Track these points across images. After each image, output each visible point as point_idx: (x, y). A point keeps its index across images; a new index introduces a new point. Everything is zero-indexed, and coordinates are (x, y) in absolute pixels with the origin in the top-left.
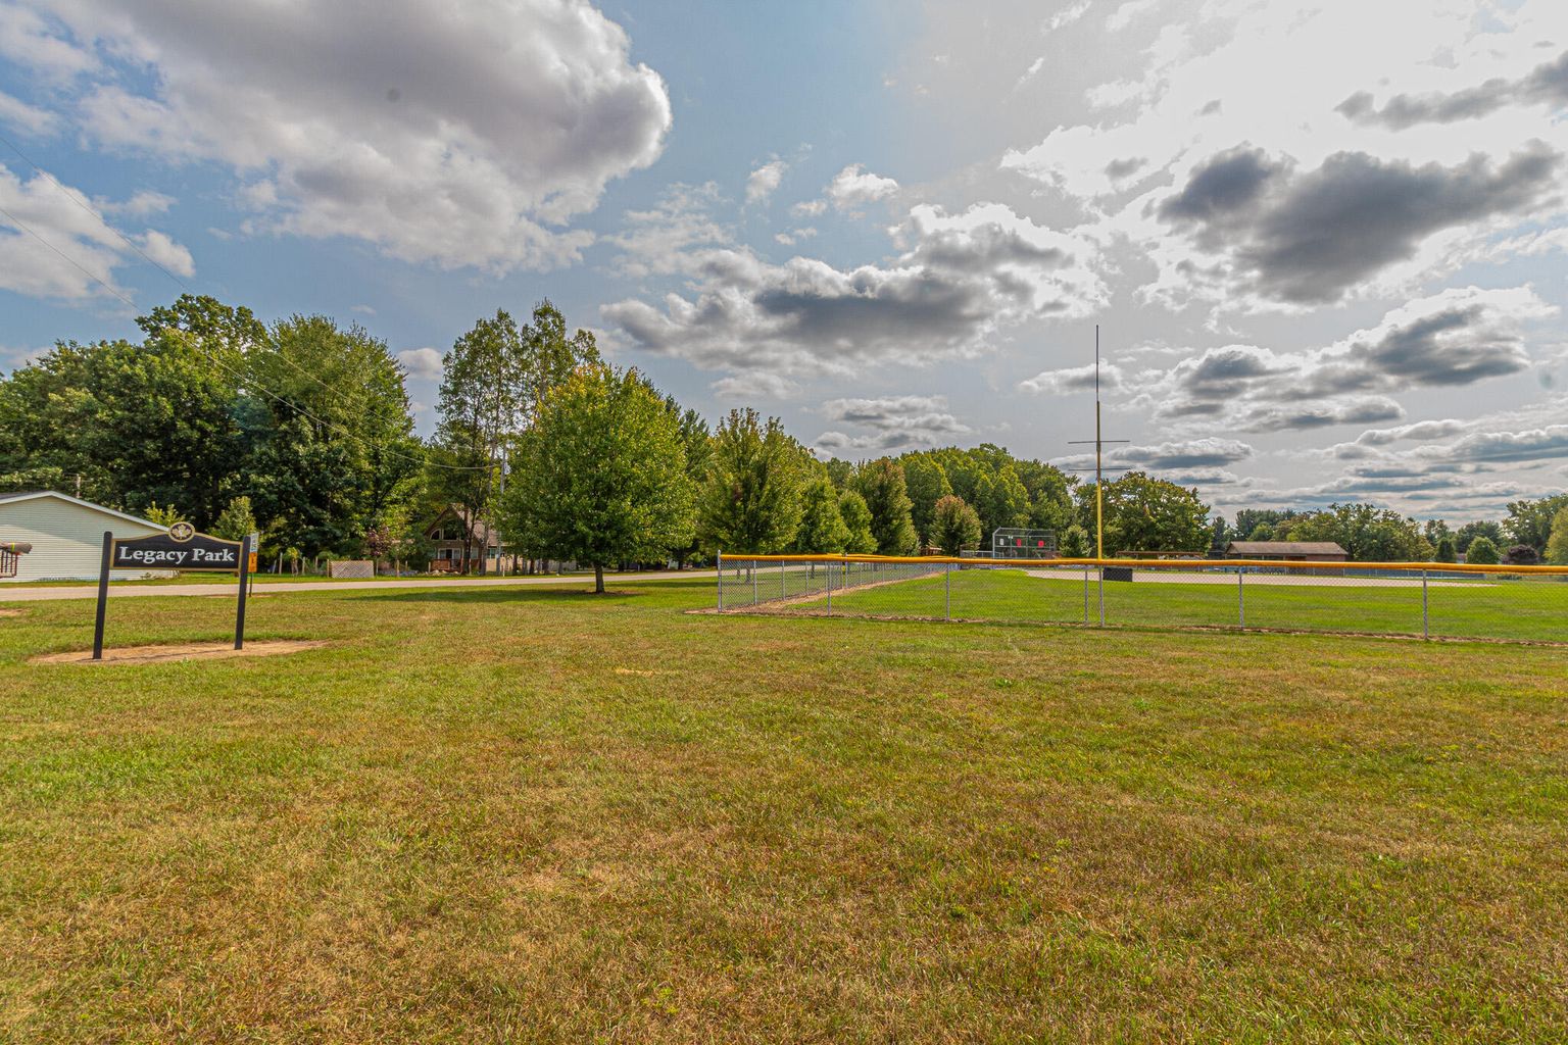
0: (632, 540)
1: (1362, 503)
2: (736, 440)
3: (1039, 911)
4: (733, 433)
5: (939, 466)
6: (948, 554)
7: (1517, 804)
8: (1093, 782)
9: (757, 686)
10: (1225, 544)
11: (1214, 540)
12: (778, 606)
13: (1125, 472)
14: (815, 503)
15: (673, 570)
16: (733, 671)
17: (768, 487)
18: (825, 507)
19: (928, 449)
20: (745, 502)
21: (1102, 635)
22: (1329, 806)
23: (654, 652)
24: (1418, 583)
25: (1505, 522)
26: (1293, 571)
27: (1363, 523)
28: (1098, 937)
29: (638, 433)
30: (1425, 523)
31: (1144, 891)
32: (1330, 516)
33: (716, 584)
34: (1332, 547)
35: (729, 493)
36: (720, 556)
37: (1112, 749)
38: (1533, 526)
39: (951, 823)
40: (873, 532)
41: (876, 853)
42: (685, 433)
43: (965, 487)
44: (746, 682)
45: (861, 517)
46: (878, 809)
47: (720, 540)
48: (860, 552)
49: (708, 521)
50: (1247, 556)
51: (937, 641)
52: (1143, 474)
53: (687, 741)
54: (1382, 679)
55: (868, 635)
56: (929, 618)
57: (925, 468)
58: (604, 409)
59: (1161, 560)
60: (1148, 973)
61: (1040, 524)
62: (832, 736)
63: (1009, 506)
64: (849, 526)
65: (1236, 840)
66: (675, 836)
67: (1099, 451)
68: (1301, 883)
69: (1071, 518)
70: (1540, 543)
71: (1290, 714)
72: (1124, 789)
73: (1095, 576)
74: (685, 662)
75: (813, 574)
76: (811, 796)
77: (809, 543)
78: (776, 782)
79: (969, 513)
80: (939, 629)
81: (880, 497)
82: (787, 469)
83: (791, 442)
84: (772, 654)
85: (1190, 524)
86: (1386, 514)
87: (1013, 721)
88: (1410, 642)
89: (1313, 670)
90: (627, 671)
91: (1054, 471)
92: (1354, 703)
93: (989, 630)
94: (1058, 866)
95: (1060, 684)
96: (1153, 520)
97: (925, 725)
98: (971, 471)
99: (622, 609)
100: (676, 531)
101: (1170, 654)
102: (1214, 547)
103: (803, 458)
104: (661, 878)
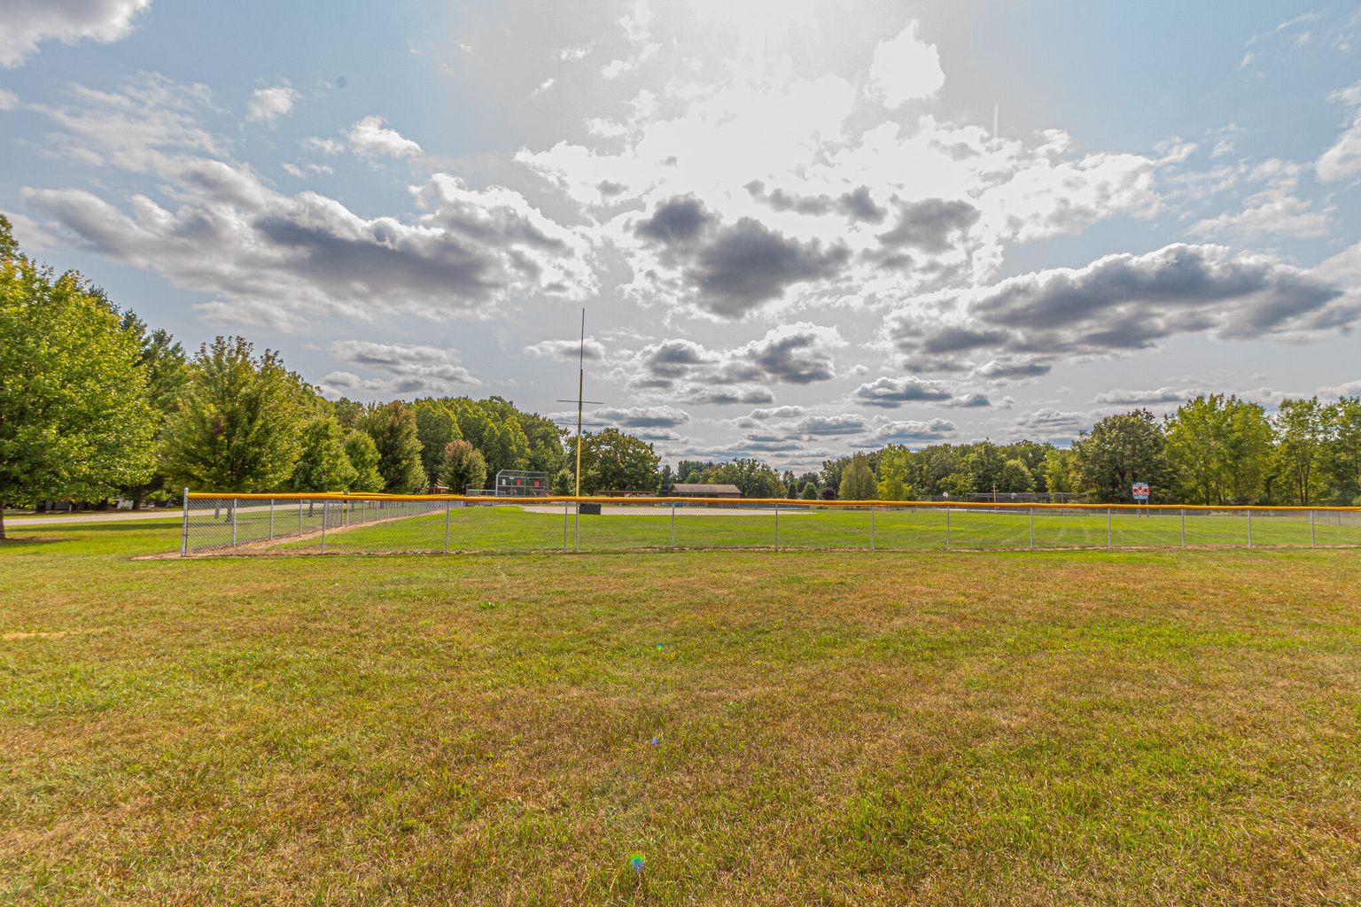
0: (56, 474)
1: (750, 458)
2: (221, 369)
3: (484, 806)
4: (219, 363)
5: (450, 412)
6: (455, 493)
7: (806, 653)
8: (550, 681)
9: (219, 634)
10: (670, 486)
11: (663, 482)
12: (263, 546)
13: (603, 428)
14: (317, 442)
15: (124, 510)
16: (187, 621)
17: (260, 422)
18: (329, 445)
19: (441, 396)
20: (229, 437)
21: (575, 558)
22: (708, 672)
23: (74, 609)
24: (771, 512)
25: (821, 473)
26: (711, 505)
27: (751, 472)
28: (531, 813)
29: (75, 347)
30: (783, 473)
31: (575, 764)
32: (733, 466)
33: (180, 525)
34: (733, 488)
35: (209, 425)
36: (187, 493)
37: (569, 651)
38: (833, 475)
39: (417, 742)
40: (381, 471)
41: (331, 788)
42: (148, 356)
43: (474, 432)
44: (204, 632)
45: (369, 457)
46: (343, 744)
47: (194, 477)
48: (366, 490)
49: (177, 455)
50: (684, 495)
51: (433, 572)
52: (617, 430)
53: (103, 709)
54: (749, 578)
55: (361, 572)
56: (429, 551)
57: (438, 412)
58: (18, 314)
59: (627, 497)
60: (565, 833)
61: (537, 467)
62: (304, 677)
63: (512, 451)
64: (355, 465)
65: (645, 709)
66: (60, 829)
67: (580, 409)
68: (682, 733)
69: (562, 463)
70: (836, 486)
71: (693, 609)
72: (573, 683)
73: (573, 510)
74: (119, 616)
75: (310, 513)
76: (265, 744)
77: (308, 479)
78: (222, 736)
79: (476, 457)
80: (436, 561)
81: (389, 438)
82: (285, 404)
83: (295, 377)
84: (243, 599)
85: (647, 470)
86: (763, 466)
87: (492, 638)
88: (768, 552)
89: (711, 575)
90: (23, 636)
91: (550, 423)
92: (731, 596)
93: (483, 560)
94: (508, 761)
95: (535, 601)
96: (623, 466)
97: (408, 653)
98: (480, 419)
99: (29, 558)
100: (128, 466)
101: (623, 570)
102: (663, 488)
103: (306, 394)
104: (25, 886)
